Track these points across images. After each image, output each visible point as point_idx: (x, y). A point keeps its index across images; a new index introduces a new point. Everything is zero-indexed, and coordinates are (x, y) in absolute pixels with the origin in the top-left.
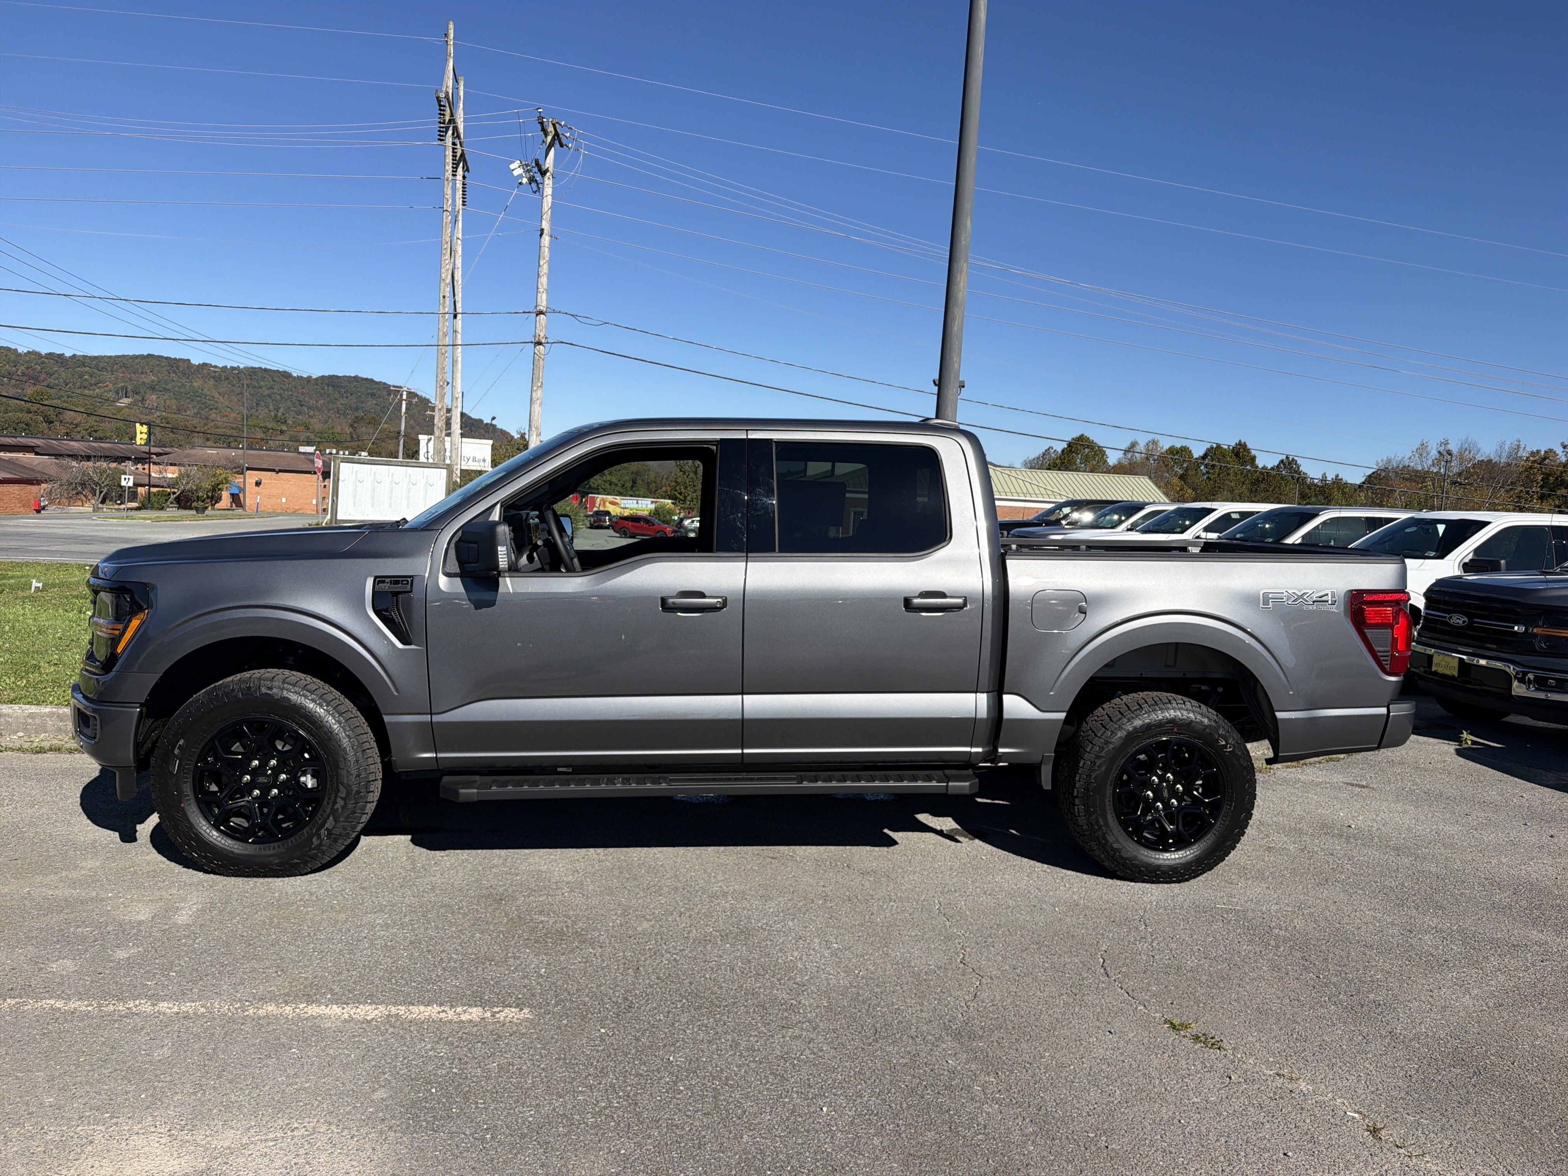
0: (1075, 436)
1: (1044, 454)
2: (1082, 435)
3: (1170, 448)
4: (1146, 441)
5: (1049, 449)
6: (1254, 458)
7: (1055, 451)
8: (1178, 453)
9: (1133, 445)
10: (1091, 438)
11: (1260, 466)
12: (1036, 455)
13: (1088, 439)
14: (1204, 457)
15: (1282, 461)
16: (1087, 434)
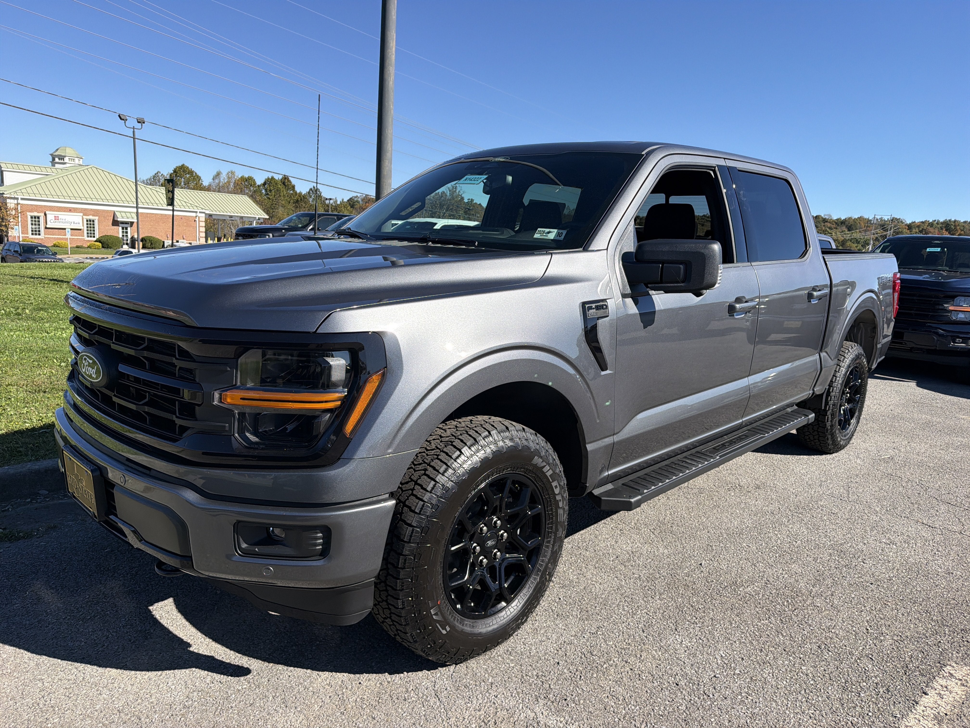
0: (178, 165)
1: (154, 177)
2: (183, 165)
3: (241, 177)
4: (227, 172)
5: (157, 173)
6: (294, 187)
7: (162, 175)
8: (247, 180)
9: (218, 174)
10: (190, 167)
11: (298, 192)
12: (149, 177)
13: (188, 167)
14: (264, 184)
15: (311, 189)
16: (186, 164)
